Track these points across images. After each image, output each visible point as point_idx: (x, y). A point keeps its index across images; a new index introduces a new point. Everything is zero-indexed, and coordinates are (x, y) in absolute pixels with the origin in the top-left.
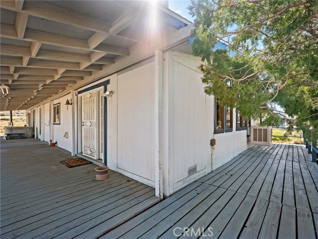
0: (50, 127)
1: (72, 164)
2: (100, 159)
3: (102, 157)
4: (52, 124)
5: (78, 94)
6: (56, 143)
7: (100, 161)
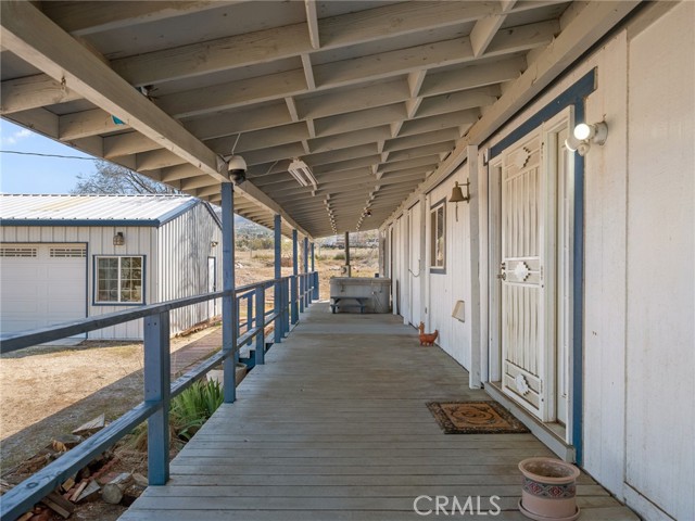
0: (422, 282)
1: (460, 420)
2: (557, 422)
3: (566, 416)
4: (427, 270)
5: (491, 157)
6: (437, 334)
7: (556, 429)
